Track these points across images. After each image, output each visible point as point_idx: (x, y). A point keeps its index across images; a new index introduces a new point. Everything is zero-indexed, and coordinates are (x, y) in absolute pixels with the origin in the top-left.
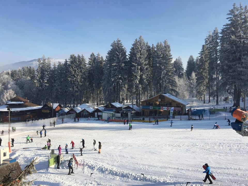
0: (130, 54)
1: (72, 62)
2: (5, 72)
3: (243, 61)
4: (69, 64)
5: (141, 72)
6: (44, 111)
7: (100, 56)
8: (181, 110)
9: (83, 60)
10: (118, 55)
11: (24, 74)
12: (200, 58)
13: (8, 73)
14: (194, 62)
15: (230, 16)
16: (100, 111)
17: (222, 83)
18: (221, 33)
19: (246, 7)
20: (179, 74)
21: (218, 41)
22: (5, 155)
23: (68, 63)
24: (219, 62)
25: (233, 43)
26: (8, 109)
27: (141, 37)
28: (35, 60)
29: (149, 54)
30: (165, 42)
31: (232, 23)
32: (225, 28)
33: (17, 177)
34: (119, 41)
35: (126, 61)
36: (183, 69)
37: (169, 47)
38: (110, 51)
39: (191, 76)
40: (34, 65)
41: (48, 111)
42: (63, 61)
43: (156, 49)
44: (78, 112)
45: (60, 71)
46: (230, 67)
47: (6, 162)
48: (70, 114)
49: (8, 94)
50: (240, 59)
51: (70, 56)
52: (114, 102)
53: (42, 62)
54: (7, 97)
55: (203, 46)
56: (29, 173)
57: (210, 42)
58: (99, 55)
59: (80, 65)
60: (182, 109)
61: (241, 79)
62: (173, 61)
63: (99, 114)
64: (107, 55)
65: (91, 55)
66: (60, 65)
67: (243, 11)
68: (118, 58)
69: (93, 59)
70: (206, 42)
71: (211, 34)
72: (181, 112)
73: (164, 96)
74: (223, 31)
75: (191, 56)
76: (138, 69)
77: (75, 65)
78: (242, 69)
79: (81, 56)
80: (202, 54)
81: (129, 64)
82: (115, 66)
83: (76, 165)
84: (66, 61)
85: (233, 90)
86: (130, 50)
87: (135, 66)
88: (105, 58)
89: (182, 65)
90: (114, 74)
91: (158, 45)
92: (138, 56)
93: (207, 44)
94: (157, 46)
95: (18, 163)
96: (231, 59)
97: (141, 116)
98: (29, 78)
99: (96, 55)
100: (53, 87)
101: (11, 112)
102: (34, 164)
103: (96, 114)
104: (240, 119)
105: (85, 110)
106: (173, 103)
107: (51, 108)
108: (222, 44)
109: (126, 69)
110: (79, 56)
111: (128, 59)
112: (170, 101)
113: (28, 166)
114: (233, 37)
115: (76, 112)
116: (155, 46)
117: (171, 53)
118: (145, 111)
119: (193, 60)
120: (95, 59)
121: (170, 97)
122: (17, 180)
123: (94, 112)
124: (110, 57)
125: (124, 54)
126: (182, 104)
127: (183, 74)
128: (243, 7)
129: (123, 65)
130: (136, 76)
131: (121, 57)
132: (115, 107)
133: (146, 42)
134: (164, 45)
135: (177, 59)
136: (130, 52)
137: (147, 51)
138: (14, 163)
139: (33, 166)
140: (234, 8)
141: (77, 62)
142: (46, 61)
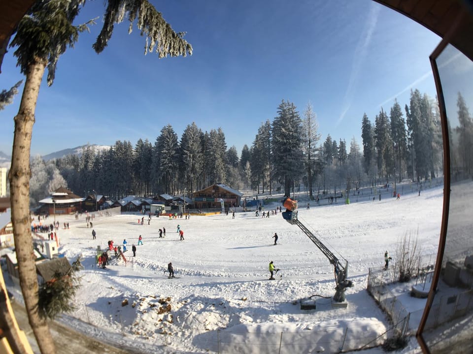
0: (181, 140)
1: (118, 149)
2: (51, 160)
3: (292, 152)
4: (114, 151)
5: (193, 160)
6: (87, 204)
7: (149, 143)
8: (235, 201)
9: (130, 146)
10: (168, 142)
11: (68, 163)
12: (254, 147)
13: (54, 162)
14: (248, 152)
15: (280, 110)
16: (148, 204)
17: (275, 174)
18: (273, 125)
19: (292, 104)
20: (234, 163)
21: (271, 132)
22: (53, 249)
23: (113, 149)
24: (271, 152)
25: (283, 135)
26: (53, 201)
27: (194, 123)
28: (79, 147)
29: (202, 141)
30: (219, 130)
31: (281, 117)
32: (276, 121)
33: (67, 273)
34: (170, 127)
35: (178, 149)
36: (238, 158)
37: (223, 135)
38: (160, 137)
39: (245, 166)
40: (79, 153)
41: (92, 204)
42: (108, 148)
43: (209, 137)
44: (123, 205)
45: (105, 158)
46: (281, 158)
47: (56, 257)
48: (115, 207)
49: (53, 184)
50: (290, 150)
51: (115, 143)
52: (163, 193)
53: (86, 149)
54: (52, 188)
55: (257, 136)
56: (77, 269)
57: (263, 133)
58: (147, 141)
59: (125, 152)
60: (237, 200)
61: (291, 170)
62: (227, 150)
63: (147, 207)
64: (156, 141)
65: (139, 142)
66: (104, 152)
67: (290, 107)
68: (168, 145)
69: (140, 146)
70: (260, 132)
71: (264, 125)
72: (235, 204)
73: (218, 187)
74: (274, 124)
75: (246, 146)
76: (190, 157)
77: (121, 152)
78: (291, 160)
79: (128, 142)
80: (256, 144)
81: (180, 151)
82: (165, 153)
83: (124, 262)
84: (112, 148)
85: (284, 181)
86: (182, 137)
87: (187, 154)
88: (153, 145)
89: (236, 154)
90: (164, 162)
91: (212, 132)
92: (191, 142)
93: (261, 134)
94: (210, 133)
95: (66, 258)
96: (282, 151)
97: (193, 208)
98: (73, 167)
99: (144, 141)
100: (97, 177)
101: (56, 204)
102: (80, 261)
103: (143, 207)
104: (290, 208)
105: (131, 202)
106: (228, 194)
107: (94, 201)
108: (273, 135)
109: (176, 157)
110: (125, 143)
111: (179, 146)
112: (225, 192)
113: (75, 263)
114: (283, 130)
115: (121, 205)
116: (209, 133)
117: (225, 140)
118: (198, 203)
119: (247, 149)
120: (142, 145)
121: (224, 188)
122: (67, 276)
123: (141, 205)
124: (159, 143)
125: (175, 140)
126: (237, 195)
127: (237, 164)
128: (290, 104)
129: (174, 152)
130: (187, 164)
131: (172, 144)
132: (165, 199)
133: (199, 129)
134: (218, 133)
135: (231, 148)
136: (182, 139)
137: (200, 138)
138: (62, 258)
139: (79, 263)
140: (283, 103)
141: (123, 149)
142: (91, 148)
